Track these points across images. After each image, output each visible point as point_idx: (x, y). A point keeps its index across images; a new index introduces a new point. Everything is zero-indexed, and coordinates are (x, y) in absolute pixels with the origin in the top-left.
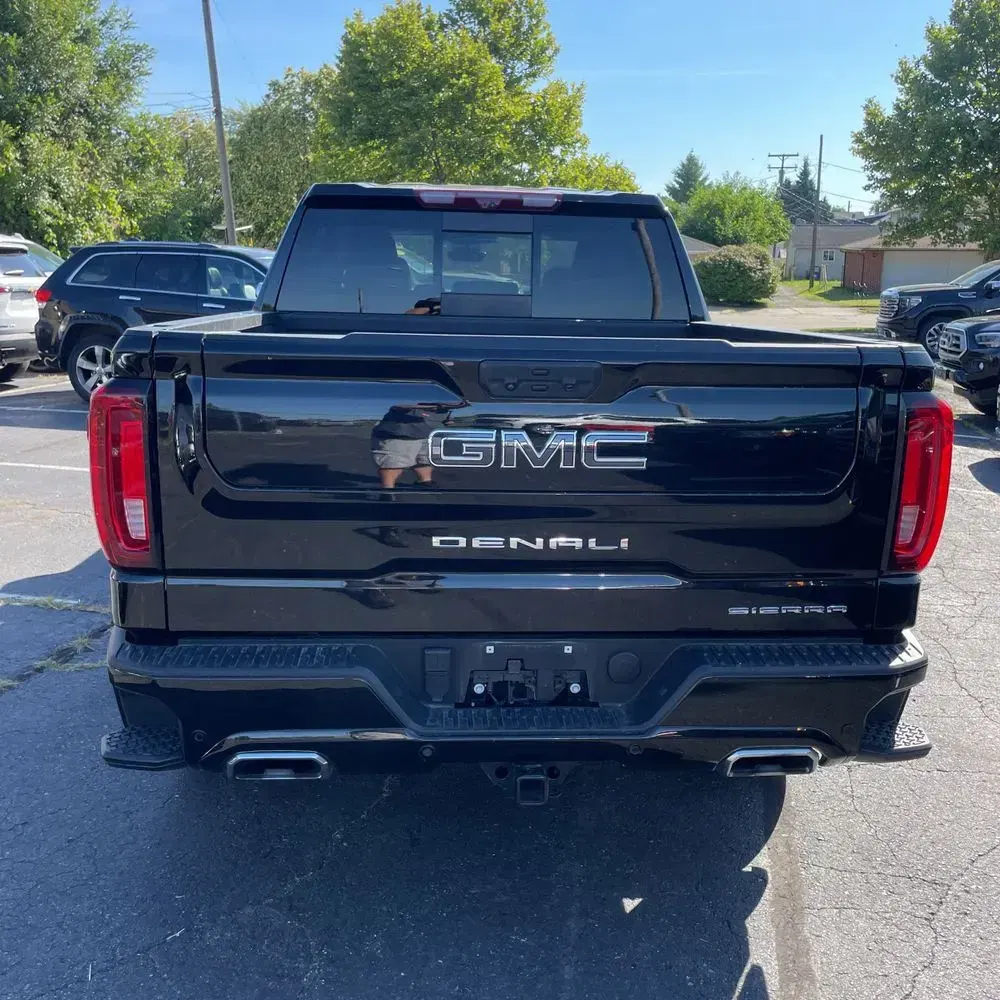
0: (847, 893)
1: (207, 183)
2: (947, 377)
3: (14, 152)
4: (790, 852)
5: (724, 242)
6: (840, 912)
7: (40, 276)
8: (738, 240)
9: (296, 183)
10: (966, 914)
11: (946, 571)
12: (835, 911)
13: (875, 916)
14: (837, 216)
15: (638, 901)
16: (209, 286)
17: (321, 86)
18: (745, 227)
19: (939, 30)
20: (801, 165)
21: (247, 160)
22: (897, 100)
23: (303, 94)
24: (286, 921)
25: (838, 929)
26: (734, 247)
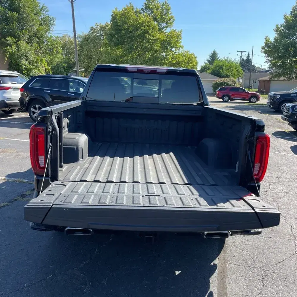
0: (239, 272)
1: (71, 56)
2: (286, 120)
3: (15, 47)
4: (224, 260)
5: (223, 77)
6: (237, 277)
7: (21, 84)
8: (227, 76)
9: (97, 57)
10: (273, 279)
11: (280, 178)
12: (235, 277)
13: (247, 279)
14: (258, 69)
15: (179, 272)
16: (70, 88)
17: (105, 29)
18: (229, 73)
19: (288, 16)
20: (247, 55)
21: (83, 50)
22: (275, 36)
23: (100, 31)
24: (80, 274)
25: (236, 282)
26: (226, 79)
